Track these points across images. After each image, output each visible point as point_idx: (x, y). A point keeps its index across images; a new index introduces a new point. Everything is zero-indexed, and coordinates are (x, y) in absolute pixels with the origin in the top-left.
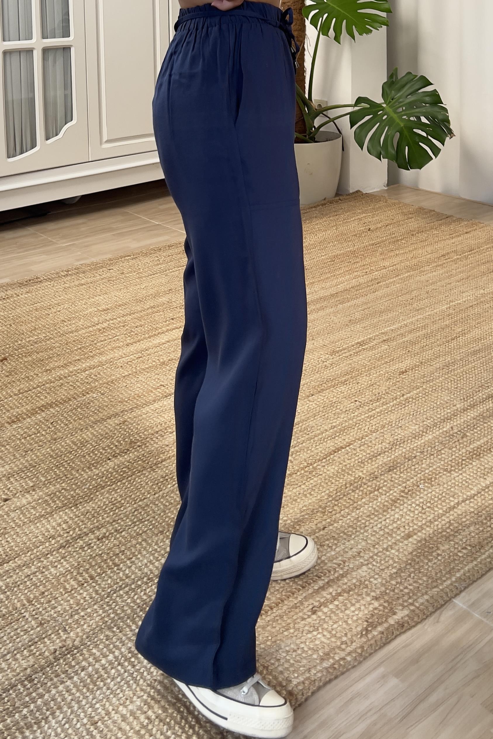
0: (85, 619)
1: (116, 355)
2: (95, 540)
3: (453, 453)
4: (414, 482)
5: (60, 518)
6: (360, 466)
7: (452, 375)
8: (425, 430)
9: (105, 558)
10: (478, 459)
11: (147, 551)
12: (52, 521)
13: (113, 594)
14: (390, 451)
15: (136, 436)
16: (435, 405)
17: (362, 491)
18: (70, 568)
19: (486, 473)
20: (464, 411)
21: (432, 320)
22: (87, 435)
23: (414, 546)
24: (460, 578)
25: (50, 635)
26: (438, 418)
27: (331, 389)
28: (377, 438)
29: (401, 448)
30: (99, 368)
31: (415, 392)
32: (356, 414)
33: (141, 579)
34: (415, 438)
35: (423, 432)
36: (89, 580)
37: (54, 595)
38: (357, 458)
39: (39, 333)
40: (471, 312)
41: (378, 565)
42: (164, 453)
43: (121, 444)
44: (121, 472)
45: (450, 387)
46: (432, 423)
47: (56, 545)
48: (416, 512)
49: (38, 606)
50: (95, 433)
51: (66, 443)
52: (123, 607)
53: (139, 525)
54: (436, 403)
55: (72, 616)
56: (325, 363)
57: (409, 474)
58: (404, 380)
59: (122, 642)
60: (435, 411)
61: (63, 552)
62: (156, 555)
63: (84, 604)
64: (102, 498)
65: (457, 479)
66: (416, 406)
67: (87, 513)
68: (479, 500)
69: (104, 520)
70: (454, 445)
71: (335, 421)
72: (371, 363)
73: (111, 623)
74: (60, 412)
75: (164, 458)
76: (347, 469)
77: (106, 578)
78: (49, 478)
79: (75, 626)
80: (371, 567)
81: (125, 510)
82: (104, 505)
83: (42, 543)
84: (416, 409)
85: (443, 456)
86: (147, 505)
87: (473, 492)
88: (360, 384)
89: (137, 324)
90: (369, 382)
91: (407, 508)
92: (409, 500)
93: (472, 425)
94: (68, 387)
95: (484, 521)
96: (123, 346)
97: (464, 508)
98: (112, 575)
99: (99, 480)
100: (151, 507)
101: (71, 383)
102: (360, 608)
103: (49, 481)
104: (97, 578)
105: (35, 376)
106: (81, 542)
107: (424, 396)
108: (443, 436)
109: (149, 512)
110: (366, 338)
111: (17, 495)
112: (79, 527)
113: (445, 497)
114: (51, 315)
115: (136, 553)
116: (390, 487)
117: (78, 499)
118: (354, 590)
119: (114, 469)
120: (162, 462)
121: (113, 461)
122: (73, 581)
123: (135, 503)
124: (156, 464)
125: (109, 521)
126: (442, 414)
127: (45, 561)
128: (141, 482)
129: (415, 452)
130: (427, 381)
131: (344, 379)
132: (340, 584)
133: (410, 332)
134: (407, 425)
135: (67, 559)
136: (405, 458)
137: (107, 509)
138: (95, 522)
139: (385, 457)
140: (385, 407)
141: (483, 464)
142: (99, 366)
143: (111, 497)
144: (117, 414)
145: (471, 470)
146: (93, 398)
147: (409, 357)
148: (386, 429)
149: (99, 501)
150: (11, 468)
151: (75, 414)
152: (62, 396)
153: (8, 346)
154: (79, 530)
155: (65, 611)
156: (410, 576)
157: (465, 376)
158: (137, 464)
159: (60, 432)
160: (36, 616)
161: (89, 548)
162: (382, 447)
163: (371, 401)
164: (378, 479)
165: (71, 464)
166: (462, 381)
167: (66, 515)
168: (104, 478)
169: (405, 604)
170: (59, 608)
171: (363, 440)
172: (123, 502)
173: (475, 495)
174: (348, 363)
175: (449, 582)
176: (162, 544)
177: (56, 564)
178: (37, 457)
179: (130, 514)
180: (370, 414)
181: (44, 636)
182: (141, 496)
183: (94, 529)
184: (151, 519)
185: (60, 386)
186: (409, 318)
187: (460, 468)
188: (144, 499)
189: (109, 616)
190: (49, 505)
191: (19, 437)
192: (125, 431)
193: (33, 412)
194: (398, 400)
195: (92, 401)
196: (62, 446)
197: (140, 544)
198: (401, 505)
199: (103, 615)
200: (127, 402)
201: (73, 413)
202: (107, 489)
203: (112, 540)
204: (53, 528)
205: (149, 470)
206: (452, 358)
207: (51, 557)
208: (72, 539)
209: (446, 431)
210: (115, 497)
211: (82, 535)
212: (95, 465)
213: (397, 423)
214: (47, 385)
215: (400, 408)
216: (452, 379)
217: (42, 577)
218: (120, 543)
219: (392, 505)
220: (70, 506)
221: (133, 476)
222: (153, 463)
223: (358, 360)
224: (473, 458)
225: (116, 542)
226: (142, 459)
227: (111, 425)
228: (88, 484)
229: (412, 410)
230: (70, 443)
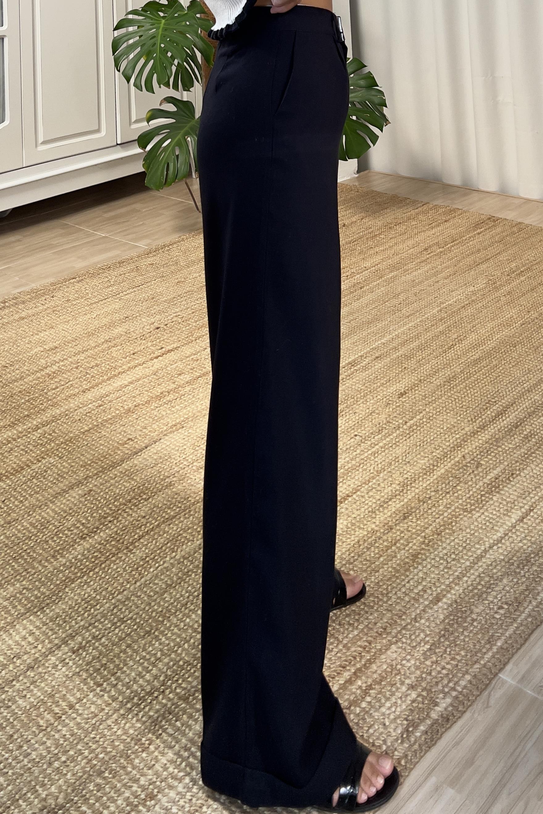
0: (68, 766)
1: (72, 405)
2: (70, 654)
3: (470, 488)
5: (24, 629)
6: (371, 516)
7: (455, 392)
8: (435, 463)
9: (84, 677)
10: (498, 492)
11: (134, 660)
12: (14, 634)
13: (98, 726)
14: (401, 494)
15: (105, 509)
16: (442, 430)
18: (42, 697)
19: (509, 509)
20: (474, 434)
21: (425, 327)
22: (48, 513)
23: (445, 611)
24: (501, 648)
25: (25, 794)
26: (447, 446)
28: (385, 480)
29: (413, 489)
30: (53, 424)
31: (418, 417)
32: (358, 451)
33: (130, 699)
34: (425, 474)
35: (434, 466)
36: (67, 710)
37: (25, 737)
38: (366, 507)
40: (464, 313)
41: (409, 642)
42: (141, 527)
43: (89, 522)
44: (92, 558)
45: (454, 407)
46: (442, 453)
47: (22, 667)
48: (441, 567)
49: (7, 755)
50: (57, 509)
51: (23, 526)
52: (113, 741)
53: (120, 626)
54: (443, 428)
55: (50, 764)
57: (426, 520)
58: (405, 404)
59: (118, 791)
60: (443, 438)
61: (32, 675)
62: (146, 664)
63: (65, 745)
64: (72, 595)
65: (479, 520)
66: (422, 434)
67: (57, 618)
68: (508, 544)
69: (77, 626)
70: (469, 478)
72: (366, 387)
73: (101, 766)
74: (13, 486)
75: (141, 533)
76: (358, 522)
77: (88, 705)
78: (6, 575)
79: (57, 778)
80: (401, 645)
81: (102, 609)
82: (76, 605)
84: (422, 438)
85: (460, 492)
86: (128, 599)
87: (499, 535)
88: (356, 414)
89: (93, 364)
90: (367, 411)
93: (485, 451)
94: (18, 452)
95: (518, 570)
96: (78, 393)
98: (95, 699)
99: (67, 571)
100: (133, 600)
101: (22, 447)
102: (396, 702)
103: (6, 580)
104: (77, 706)
106: (53, 658)
107: (428, 421)
108: (456, 468)
109: (131, 607)
110: (356, 356)
112: (48, 638)
115: (121, 666)
117: (43, 601)
118: (386, 678)
119: (83, 555)
120: (139, 539)
121: (81, 544)
122: (48, 714)
123: (113, 598)
124: (132, 543)
125: (84, 625)
126: (451, 441)
127: (11, 690)
128: (117, 568)
129: (429, 492)
130: (430, 402)
132: (369, 673)
133: (403, 344)
134: (415, 459)
135: (37, 684)
136: (419, 501)
137: (80, 610)
138: (67, 628)
139: (397, 502)
140: (388, 439)
141: (504, 498)
142: (53, 421)
143: (83, 593)
144: (80, 482)
145: (492, 507)
146: (50, 463)
147: (407, 375)
148: (393, 467)
149: (69, 599)
151: (30, 487)
152: (13, 465)
154: (49, 643)
155: (42, 757)
156: (445, 651)
157: (469, 391)
158: (110, 546)
159: (14, 511)
160: (5, 770)
161: (63, 666)
162: (392, 490)
163: (372, 433)
164: (394, 531)
165: (31, 554)
166: (467, 398)
167: (31, 624)
168: (73, 569)
169: (446, 690)
170: (34, 755)
171: (370, 484)
172: (98, 597)
175: (490, 654)
176: (151, 649)
177: (25, 693)
179: (108, 612)
180: (373, 450)
181: (17, 797)
182: (119, 588)
183: (67, 638)
184: (134, 617)
185: (9, 452)
186: (399, 327)
187: (481, 505)
188: (124, 591)
189: (97, 756)
190: (8, 612)
192: (92, 504)
194: (401, 430)
195: (49, 468)
196: (19, 531)
197: (125, 652)
199: (89, 757)
200: (90, 465)
201: (29, 487)
202: (77, 582)
203: (90, 651)
204: (17, 644)
205: (125, 551)
206: (452, 371)
207: (18, 685)
208: (41, 656)
209: (458, 462)
210: (88, 593)
211: (54, 649)
212: (61, 552)
213: (404, 458)
215: (404, 439)
216: (456, 397)
217: (8, 713)
218: (100, 654)
220: (35, 610)
221: (108, 562)
222: (129, 543)
223: (352, 385)
224: (492, 492)
225: (95, 653)
226: (116, 538)
227: (75, 497)
228: (55, 579)
229: (418, 440)
230: (28, 526)
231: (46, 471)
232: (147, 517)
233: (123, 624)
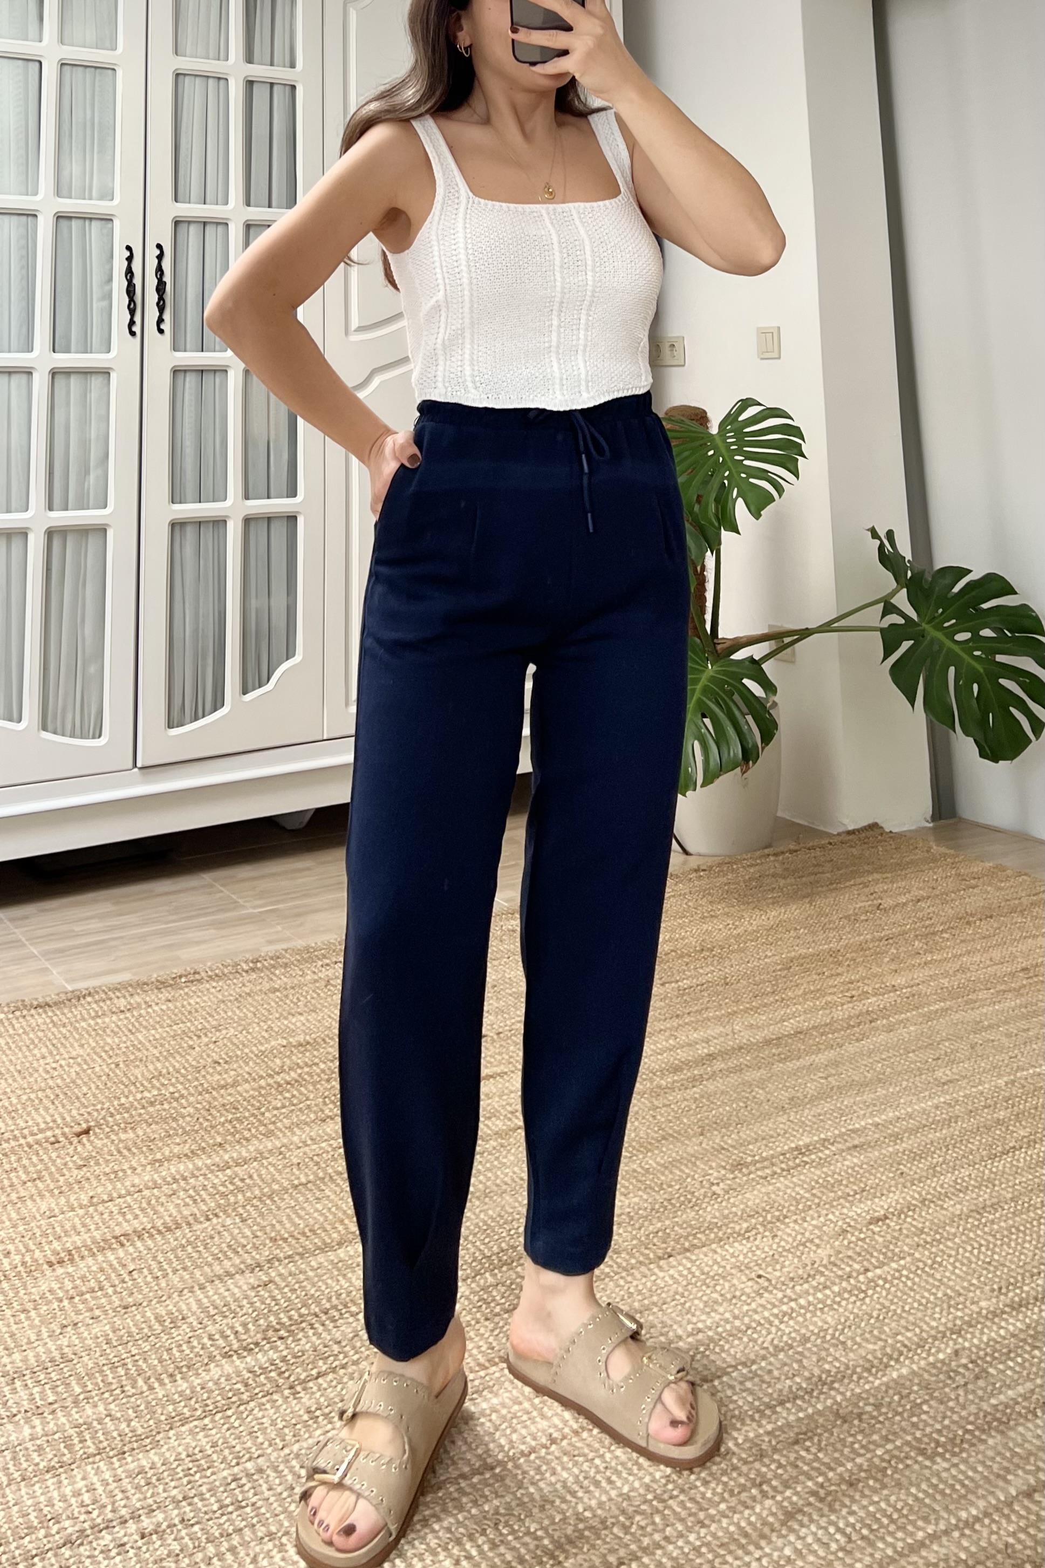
1: (295, 1139)
2: (136, 1537)
3: (949, 1413)
4: (846, 1476)
5: (84, 1479)
8: (895, 1355)
10: (1002, 1433)
14: (807, 1397)
15: (282, 1316)
16: (932, 1298)
17: (725, 1484)
19: (1012, 1467)
20: (995, 1316)
22: (189, 1304)
26: (932, 1328)
27: (714, 1246)
28: (785, 1364)
29: (833, 1393)
31: (894, 1265)
32: (754, 1305)
34: (869, 1371)
35: (891, 1358)
39: (163, 1085)
43: (247, 1331)
45: (974, 1260)
48: (834, 1546)
50: (205, 1300)
51: (144, 1317)
53: (232, 1512)
56: (714, 1188)
57: (837, 1455)
58: (876, 1237)
60: (929, 1312)
61: (67, 1555)
64: (176, 1444)
65: (943, 1475)
66: (890, 1297)
67: (139, 1473)
68: (985, 1533)
69: (165, 1495)
70: (953, 1395)
71: (703, 1317)
72: (814, 1195)
74: (153, 1251)
75: (324, 1368)
78: (90, 1387)
81: (214, 1477)
82: (175, 1460)
83: (31, 1529)
84: (887, 1304)
85: (924, 1417)
87: (973, 1511)
88: (777, 1240)
90: (799, 1237)
91: (815, 1534)
92: (822, 1516)
93: (1005, 1350)
97: (944, 1551)
99: (182, 1404)
100: (268, 1476)
101: (191, 1192)
105: (129, 1172)
106: (109, 1537)
108: (934, 1371)
109: (261, 1485)
110: (816, 1138)
111: (17, 1418)
112: (113, 1503)
113: (906, 1516)
114: (197, 1049)
116: (787, 1481)
117: (129, 1442)
119: (216, 1384)
120: (317, 1378)
121: (221, 1365)
123: (238, 1464)
124: (304, 1381)
125: (174, 1497)
126: (943, 1320)
128: (263, 1417)
130: (926, 1242)
131: (745, 1225)
133: (915, 1131)
134: (858, 1339)
136: (837, 1414)
137: (179, 1469)
138: (148, 1495)
139: (794, 1410)
140: (819, 1295)
141: (1011, 1445)
142: (255, 1160)
143: (194, 1444)
144: (259, 1265)
145: (980, 1456)
146: (224, 1226)
147: (900, 1186)
148: (809, 1345)
149: (168, 1449)
150: (25, 1360)
152: (166, 1218)
153: (99, 1107)
154: (113, 1511)
158: (265, 1378)
159: (140, 1291)
161: (119, 1554)
162: (790, 1387)
163: (792, 1279)
165: (140, 1363)
167: (96, 1474)
168: (192, 1401)
172: (215, 1457)
173: (977, 1519)
174: (763, 1190)
178: (83, 1340)
179: (220, 1486)
180: (784, 1308)
182: (253, 1450)
184: (259, 1504)
185: (170, 1196)
187: (957, 1450)
188: (259, 1456)
190: (69, 1447)
191: (61, 1295)
192: (263, 1303)
193: (104, 1246)
194: (852, 1281)
195: (219, 1233)
196: (136, 1323)
198: (802, 1525)
200: (285, 1240)
201: (177, 1257)
202: (192, 1425)
203: (169, 1541)
204: (63, 1499)
205: (286, 1392)
206: (995, 1194)
208: (91, 1528)
209: (943, 1362)
210: (201, 1446)
213: (837, 1334)
214: (146, 1193)
215: (853, 1298)
216: (983, 1242)
218: (182, 1550)
219: (782, 1525)
220: (111, 1454)
221: (252, 1404)
222: (298, 1379)
223: (787, 1187)
224: (990, 1428)
225: (176, 1547)
226: (281, 1368)
227: (240, 1287)
228: (159, 1411)
229: (878, 1306)
230: (152, 1318)
231: (212, 1238)
232: (344, 1344)
233: (236, 1510)
